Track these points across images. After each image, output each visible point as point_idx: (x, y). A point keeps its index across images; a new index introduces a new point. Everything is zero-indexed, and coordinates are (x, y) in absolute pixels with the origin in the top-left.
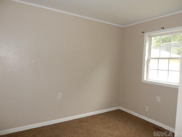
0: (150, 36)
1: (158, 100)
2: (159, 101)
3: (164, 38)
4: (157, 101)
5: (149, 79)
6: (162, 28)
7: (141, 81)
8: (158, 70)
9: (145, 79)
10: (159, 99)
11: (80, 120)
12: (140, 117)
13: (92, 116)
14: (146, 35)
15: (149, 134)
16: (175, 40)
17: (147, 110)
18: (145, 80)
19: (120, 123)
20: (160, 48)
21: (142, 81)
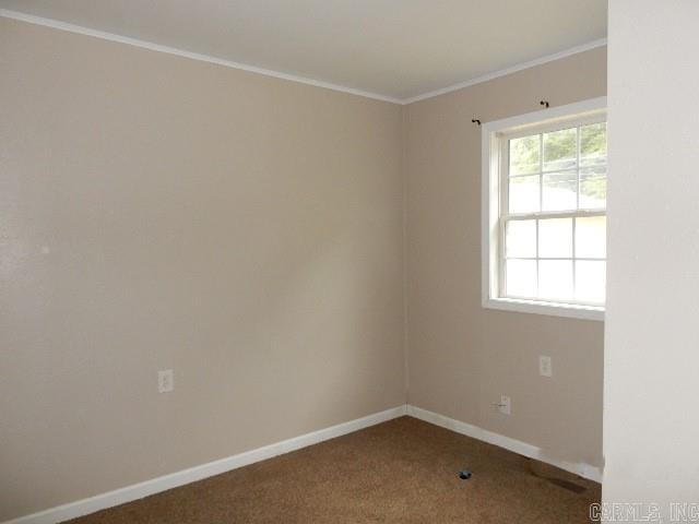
0: (501, 135)
1: (545, 369)
2: (549, 373)
3: (560, 144)
4: (542, 373)
5: (508, 293)
6: (542, 103)
7: (481, 301)
8: (538, 259)
9: (494, 295)
10: (546, 365)
11: (253, 472)
12: (485, 440)
13: (304, 449)
14: (488, 132)
15: (518, 501)
16: (596, 150)
17: (506, 410)
18: (493, 301)
19: (410, 468)
20: (541, 176)
21: (484, 304)
